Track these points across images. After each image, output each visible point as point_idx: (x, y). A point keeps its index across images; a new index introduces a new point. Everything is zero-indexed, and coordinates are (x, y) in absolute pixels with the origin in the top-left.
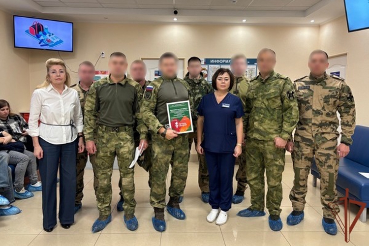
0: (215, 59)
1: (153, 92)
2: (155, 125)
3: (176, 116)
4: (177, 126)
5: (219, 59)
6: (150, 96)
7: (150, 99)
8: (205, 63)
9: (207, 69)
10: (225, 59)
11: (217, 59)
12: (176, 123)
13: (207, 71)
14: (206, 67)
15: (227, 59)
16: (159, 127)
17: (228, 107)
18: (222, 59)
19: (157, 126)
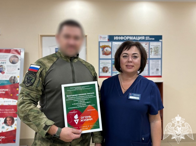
0: (118, 36)
1: (38, 75)
2: (39, 124)
3: (76, 106)
4: (76, 121)
5: (123, 36)
6: (32, 81)
7: (32, 85)
8: (108, 39)
9: (111, 46)
10: (129, 36)
11: (120, 36)
12: (76, 117)
13: (111, 48)
14: (109, 44)
15: (131, 36)
16: (46, 127)
17: (138, 98)
18: (127, 36)
19: (44, 125)
